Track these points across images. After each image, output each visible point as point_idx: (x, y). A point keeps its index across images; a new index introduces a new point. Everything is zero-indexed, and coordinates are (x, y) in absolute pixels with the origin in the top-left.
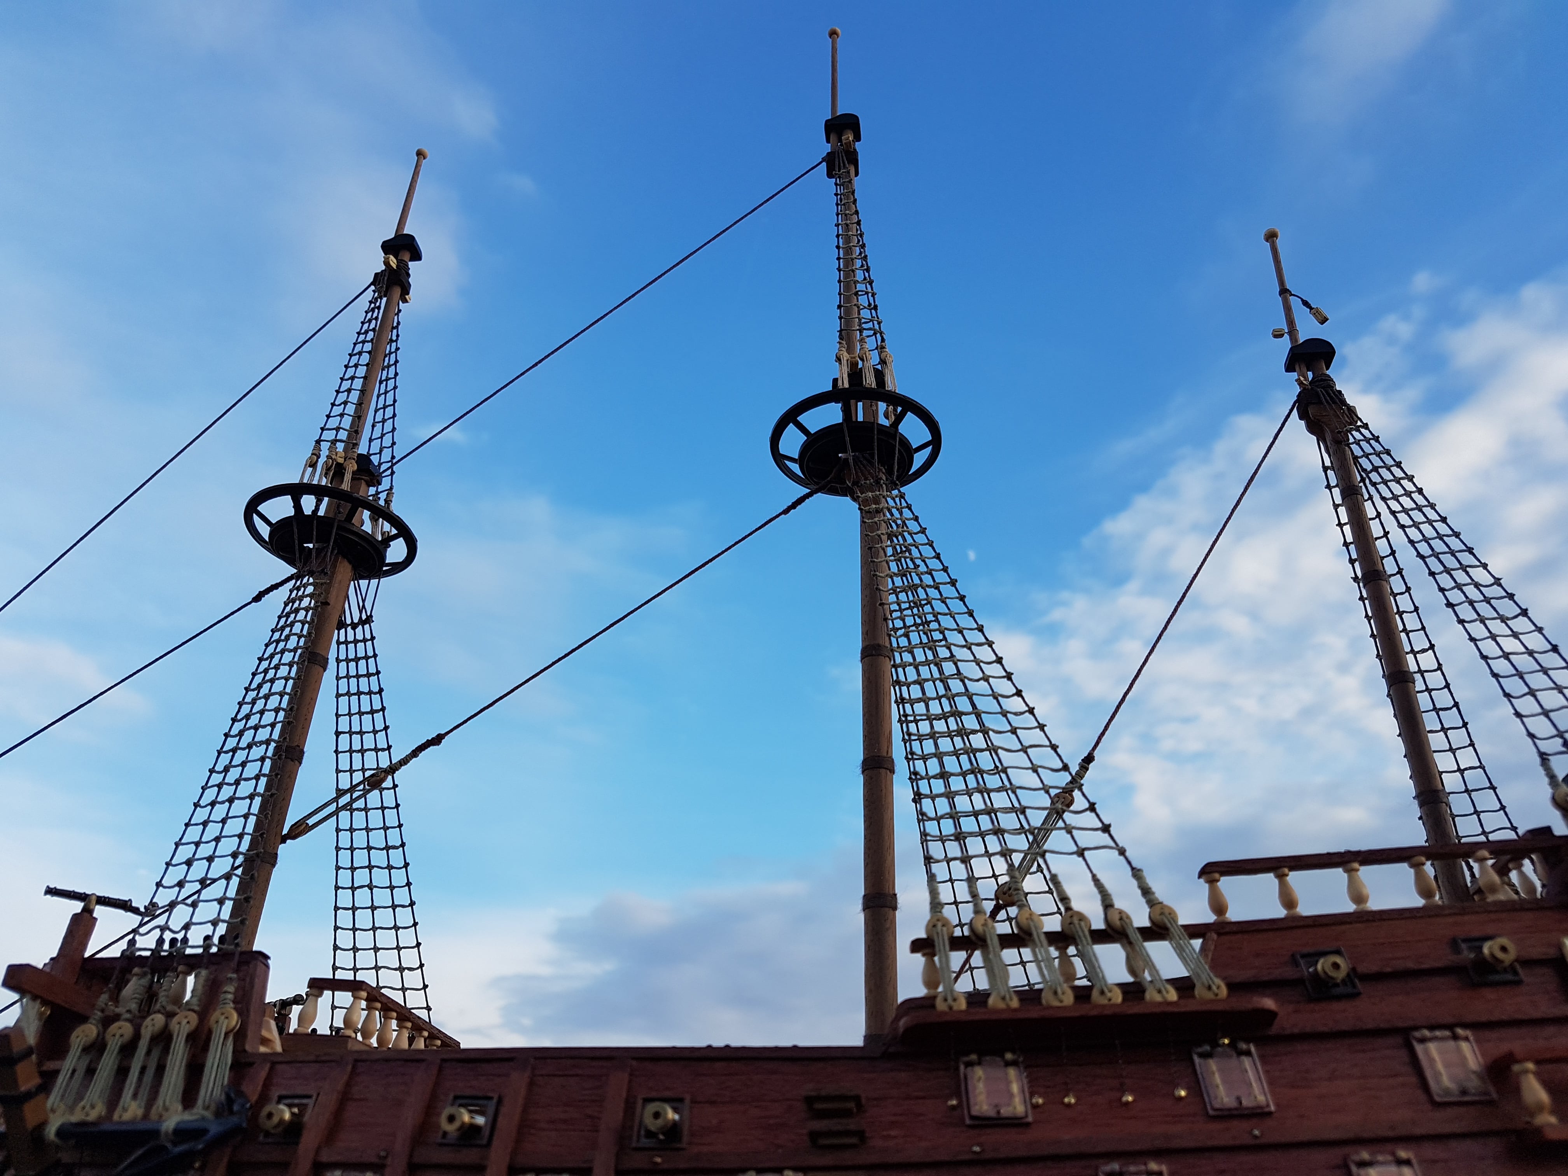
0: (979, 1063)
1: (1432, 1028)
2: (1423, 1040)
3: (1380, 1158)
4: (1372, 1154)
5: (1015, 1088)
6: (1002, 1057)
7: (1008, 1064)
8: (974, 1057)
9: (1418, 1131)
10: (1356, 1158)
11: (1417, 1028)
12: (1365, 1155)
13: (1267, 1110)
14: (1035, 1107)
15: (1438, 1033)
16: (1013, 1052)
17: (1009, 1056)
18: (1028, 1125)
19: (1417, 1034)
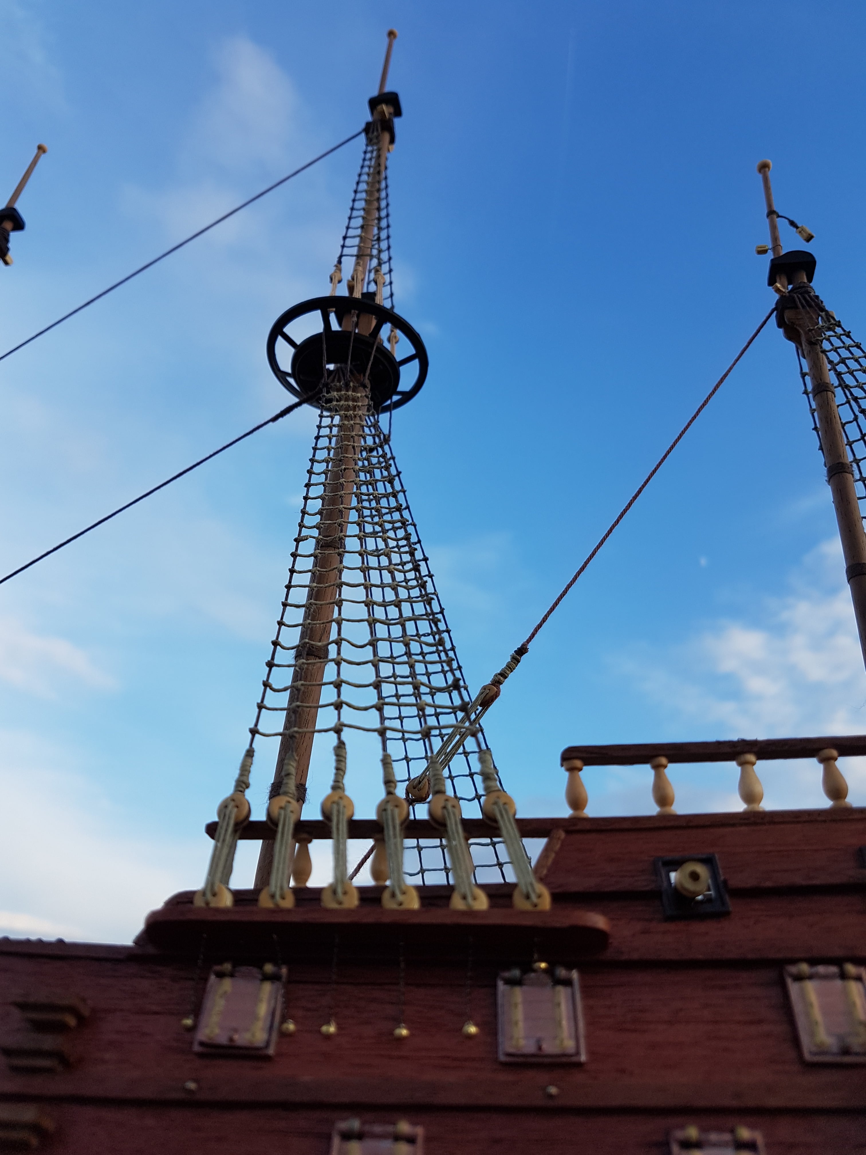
0: (232, 975)
1: (813, 962)
2: (799, 978)
3: (714, 1137)
4: (704, 1130)
5: (263, 1009)
6: (261, 967)
7: (266, 978)
8: (227, 967)
9: (773, 1102)
10: (680, 1134)
11: (794, 961)
12: (692, 1132)
13: (574, 1059)
14: (284, 1035)
15: (821, 969)
16: (276, 964)
17: (269, 968)
18: (267, 1058)
19: (793, 969)
